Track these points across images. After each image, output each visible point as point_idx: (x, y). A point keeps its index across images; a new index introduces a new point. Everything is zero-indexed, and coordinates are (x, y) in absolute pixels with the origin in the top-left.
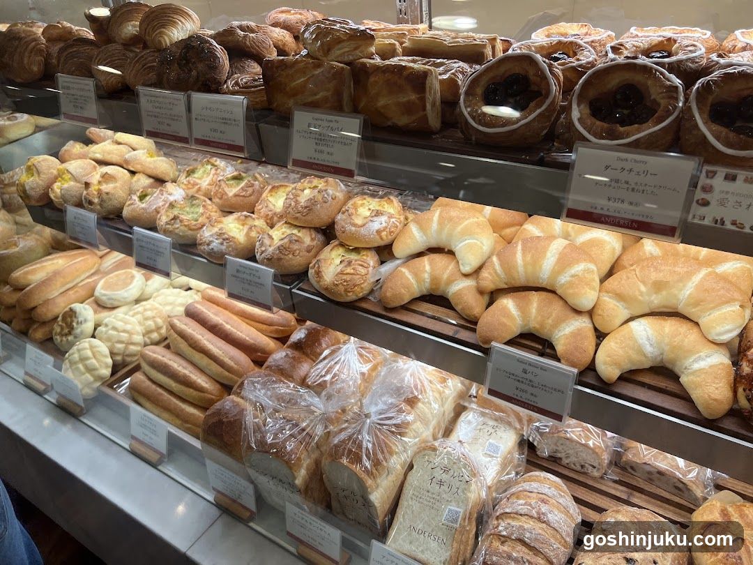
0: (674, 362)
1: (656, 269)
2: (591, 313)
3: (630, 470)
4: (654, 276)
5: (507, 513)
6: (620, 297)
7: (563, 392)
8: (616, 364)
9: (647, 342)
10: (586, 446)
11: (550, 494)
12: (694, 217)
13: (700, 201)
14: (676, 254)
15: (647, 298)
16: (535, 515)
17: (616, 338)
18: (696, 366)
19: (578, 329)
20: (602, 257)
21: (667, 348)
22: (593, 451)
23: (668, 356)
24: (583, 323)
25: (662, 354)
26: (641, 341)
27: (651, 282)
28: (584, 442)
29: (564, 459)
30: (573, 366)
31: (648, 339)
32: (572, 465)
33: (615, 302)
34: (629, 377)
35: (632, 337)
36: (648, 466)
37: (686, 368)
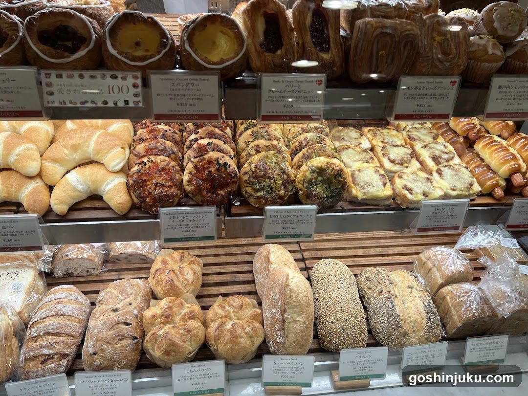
0: (96, 190)
1: (71, 138)
2: (40, 175)
3: (116, 261)
4: (70, 142)
5: (35, 322)
6: (55, 161)
7: (34, 232)
8: (63, 202)
9: (78, 184)
10: (82, 258)
11: (62, 297)
12: (48, 102)
13: (48, 93)
14: (86, 126)
15: (71, 157)
16: (54, 314)
17: (59, 187)
18: (107, 188)
19: (34, 189)
20: (40, 138)
21: (90, 183)
22: (88, 259)
23: (92, 188)
24: (37, 184)
25: (89, 188)
26: (74, 184)
27: (70, 146)
28: (80, 257)
29: (74, 273)
30: (35, 212)
31: (78, 181)
32: (81, 274)
33: (53, 165)
34: (75, 207)
35: (68, 184)
36: (123, 255)
37: (103, 191)
